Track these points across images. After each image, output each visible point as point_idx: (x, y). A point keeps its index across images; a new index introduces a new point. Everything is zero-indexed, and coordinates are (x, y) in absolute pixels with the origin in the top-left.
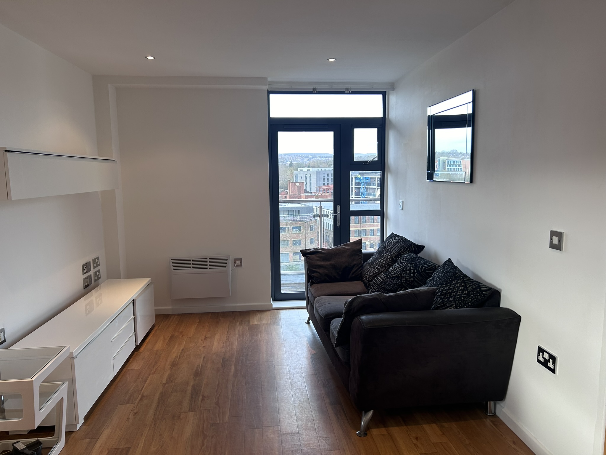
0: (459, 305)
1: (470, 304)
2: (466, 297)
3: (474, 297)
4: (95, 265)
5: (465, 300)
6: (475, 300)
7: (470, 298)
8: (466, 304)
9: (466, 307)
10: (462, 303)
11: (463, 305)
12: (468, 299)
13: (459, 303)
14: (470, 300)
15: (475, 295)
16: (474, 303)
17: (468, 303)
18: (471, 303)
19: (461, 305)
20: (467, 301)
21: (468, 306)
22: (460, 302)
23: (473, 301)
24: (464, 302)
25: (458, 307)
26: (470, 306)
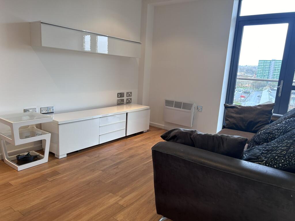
0: (269, 163)
1: (280, 165)
2: (280, 157)
3: (288, 159)
4: (128, 95)
5: (278, 159)
6: (287, 163)
7: (283, 159)
8: (277, 163)
9: (275, 166)
10: (273, 162)
11: (273, 164)
12: (282, 159)
13: (270, 161)
14: (283, 161)
15: (290, 157)
16: (286, 166)
17: (280, 163)
18: (282, 164)
19: (271, 163)
20: (279, 161)
21: (278, 166)
22: (272, 160)
23: (285, 163)
24: (276, 161)
25: (267, 165)
26: (280, 167)
